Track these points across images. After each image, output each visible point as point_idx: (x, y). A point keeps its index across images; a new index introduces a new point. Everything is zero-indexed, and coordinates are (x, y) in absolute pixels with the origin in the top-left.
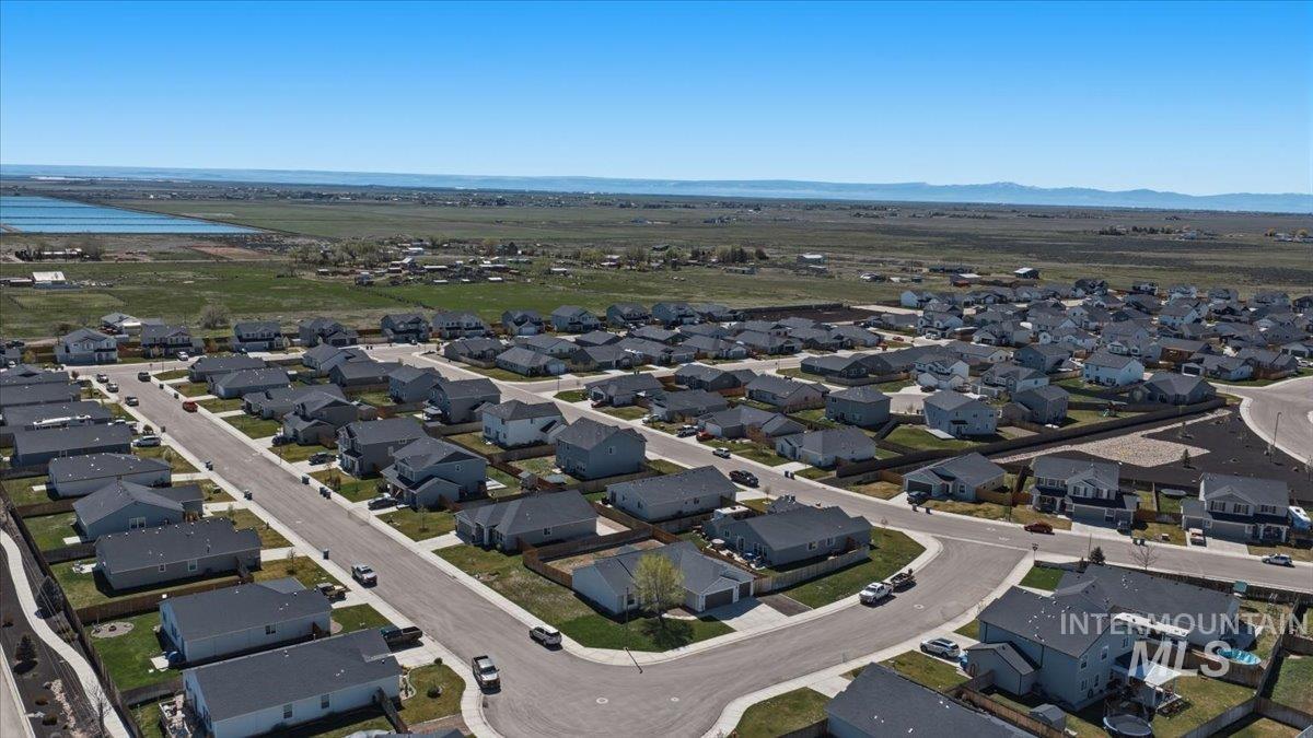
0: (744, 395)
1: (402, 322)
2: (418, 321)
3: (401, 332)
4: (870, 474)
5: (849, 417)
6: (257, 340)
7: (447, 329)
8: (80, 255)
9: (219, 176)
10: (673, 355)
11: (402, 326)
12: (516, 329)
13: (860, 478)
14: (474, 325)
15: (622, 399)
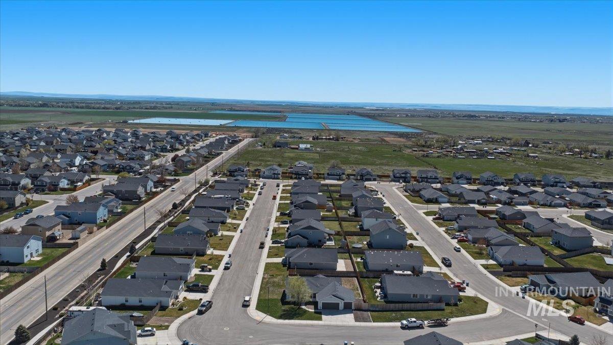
0: (521, 224)
1: (398, 173)
2: (406, 173)
3: (397, 177)
4: (519, 272)
5: (561, 243)
6: (334, 175)
7: (421, 178)
8: (333, 139)
9: (440, 107)
10: (514, 200)
11: (398, 175)
12: (456, 181)
13: (510, 273)
14: (433, 177)
15: (450, 217)
